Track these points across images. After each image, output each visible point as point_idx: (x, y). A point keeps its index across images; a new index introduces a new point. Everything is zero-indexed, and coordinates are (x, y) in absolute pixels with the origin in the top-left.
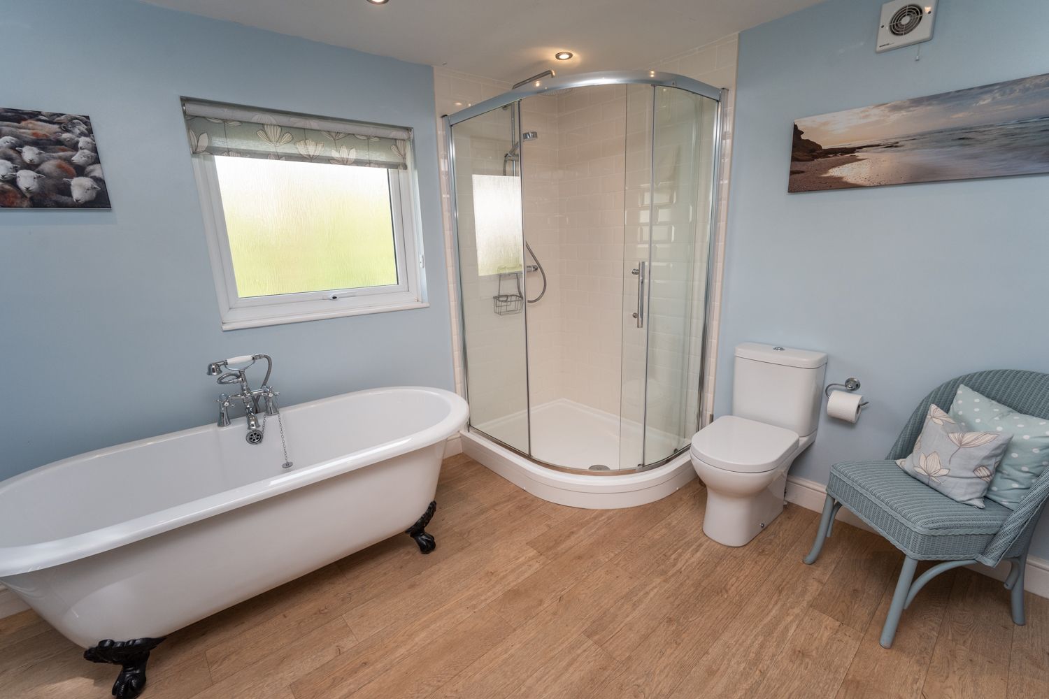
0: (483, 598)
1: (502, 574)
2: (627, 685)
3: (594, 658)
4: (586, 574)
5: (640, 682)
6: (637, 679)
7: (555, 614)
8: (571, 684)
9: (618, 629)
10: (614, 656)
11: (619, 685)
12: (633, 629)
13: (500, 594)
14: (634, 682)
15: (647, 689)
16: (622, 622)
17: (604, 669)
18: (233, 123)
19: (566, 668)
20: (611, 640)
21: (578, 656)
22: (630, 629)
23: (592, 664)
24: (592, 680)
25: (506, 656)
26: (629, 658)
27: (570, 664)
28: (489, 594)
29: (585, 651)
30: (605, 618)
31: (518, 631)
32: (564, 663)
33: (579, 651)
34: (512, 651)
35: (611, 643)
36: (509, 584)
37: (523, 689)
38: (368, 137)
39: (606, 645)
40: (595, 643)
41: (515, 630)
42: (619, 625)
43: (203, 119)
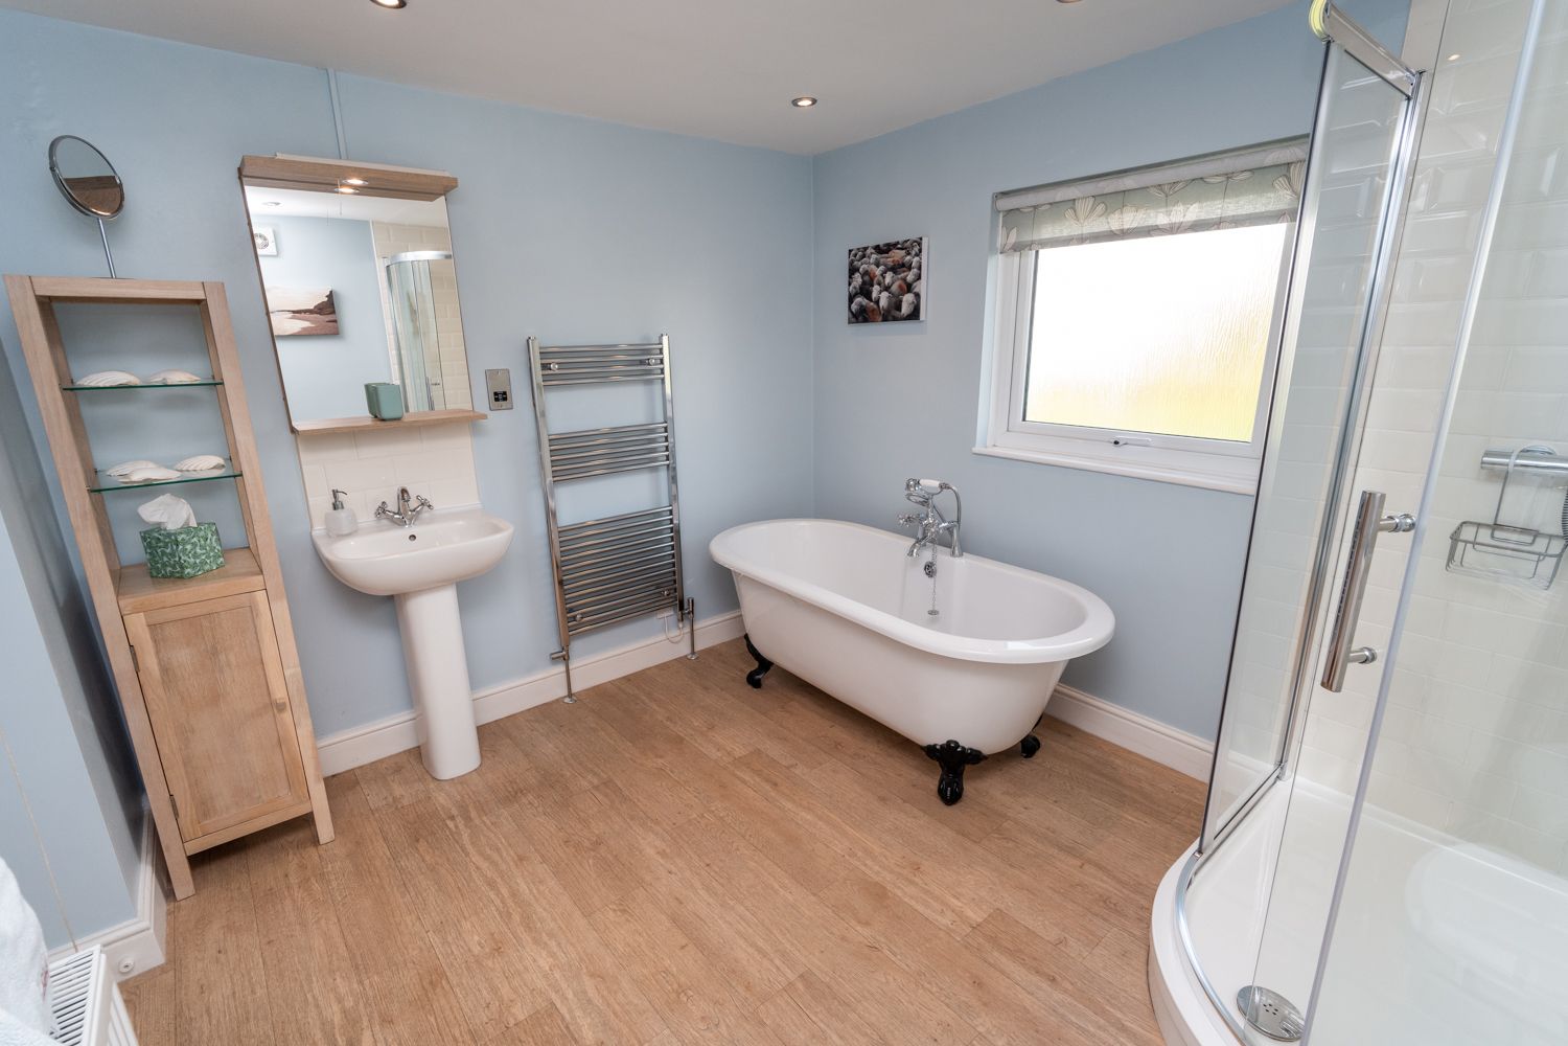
0: (868, 862)
1: (916, 879)
2: (720, 1011)
3: (765, 977)
4: (934, 989)
5: (723, 1029)
6: (728, 1026)
7: (843, 938)
8: (732, 949)
9: (814, 1018)
10: (766, 1003)
11: (721, 1001)
12: (814, 1041)
13: (877, 879)
14: (724, 1020)
15: (711, 1035)
16: (828, 1026)
17: (748, 988)
18: (1043, 208)
19: (753, 945)
20: (795, 1005)
21: (772, 961)
22: (814, 1036)
23: (758, 975)
24: (734, 972)
25: (776, 886)
26: (762, 1024)
27: (759, 950)
28: (877, 868)
29: (778, 968)
30: (836, 1003)
31: (813, 898)
32: (760, 943)
33: (777, 962)
34: (782, 892)
35: (789, 1004)
36: (899, 888)
37: (732, 903)
38: (1228, 176)
39: (786, 996)
40: (791, 984)
41: (815, 895)
42: (822, 1021)
43: (1017, 212)
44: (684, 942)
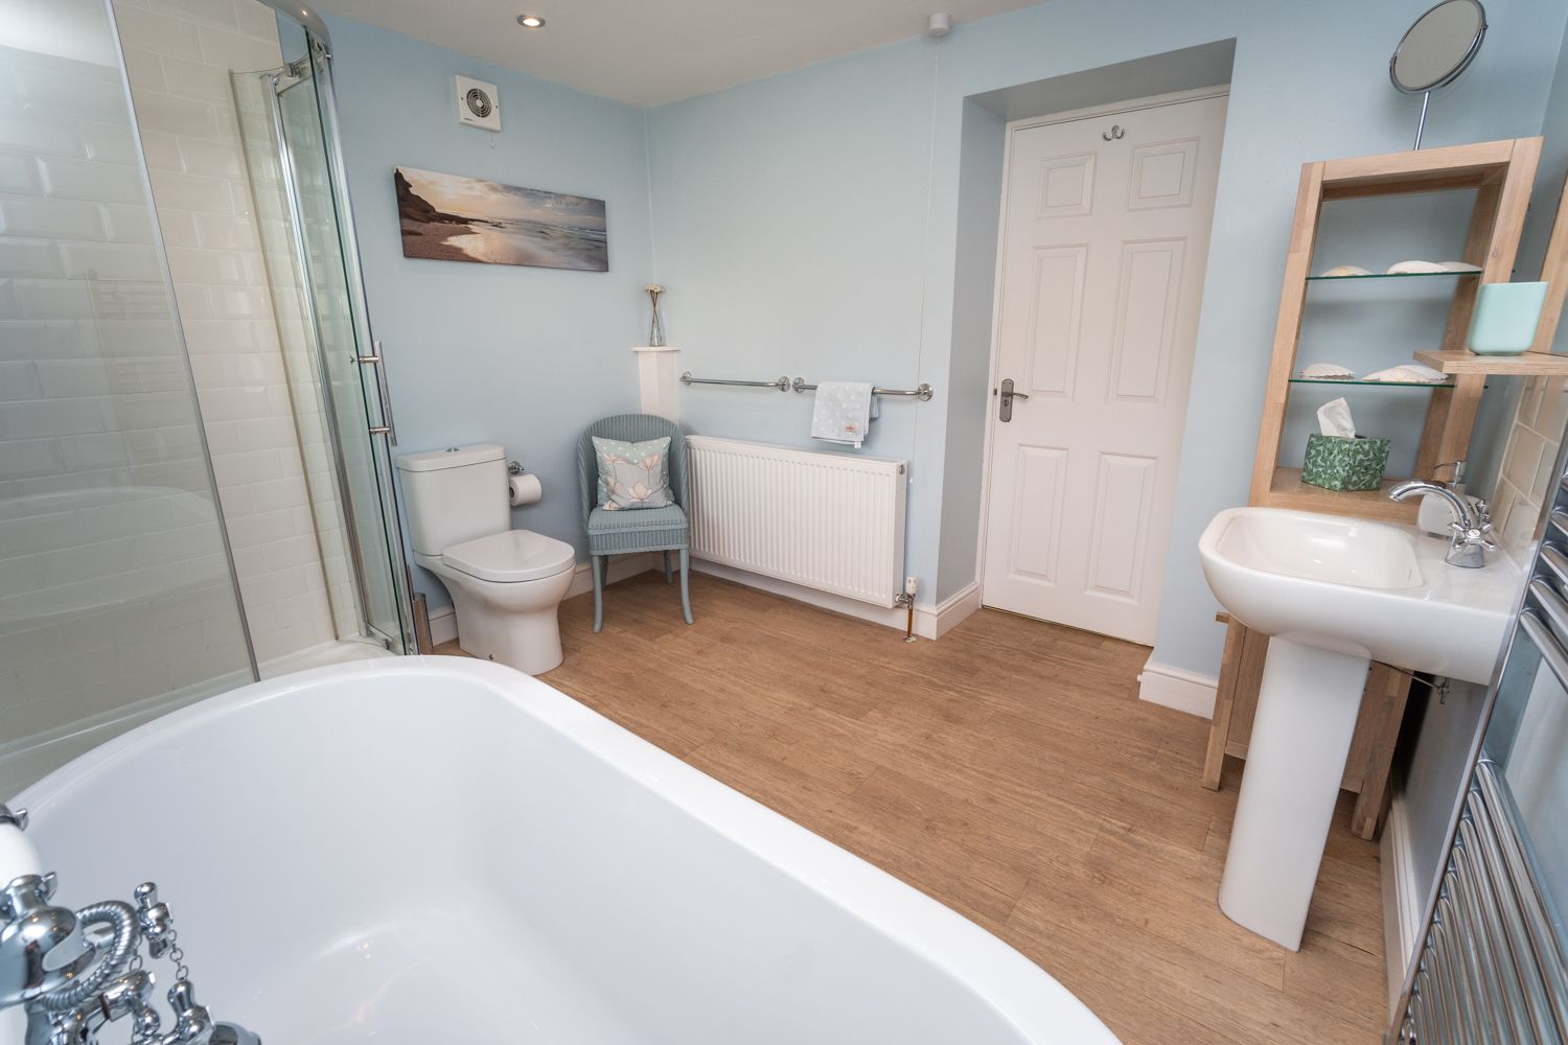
44: (785, 762)
